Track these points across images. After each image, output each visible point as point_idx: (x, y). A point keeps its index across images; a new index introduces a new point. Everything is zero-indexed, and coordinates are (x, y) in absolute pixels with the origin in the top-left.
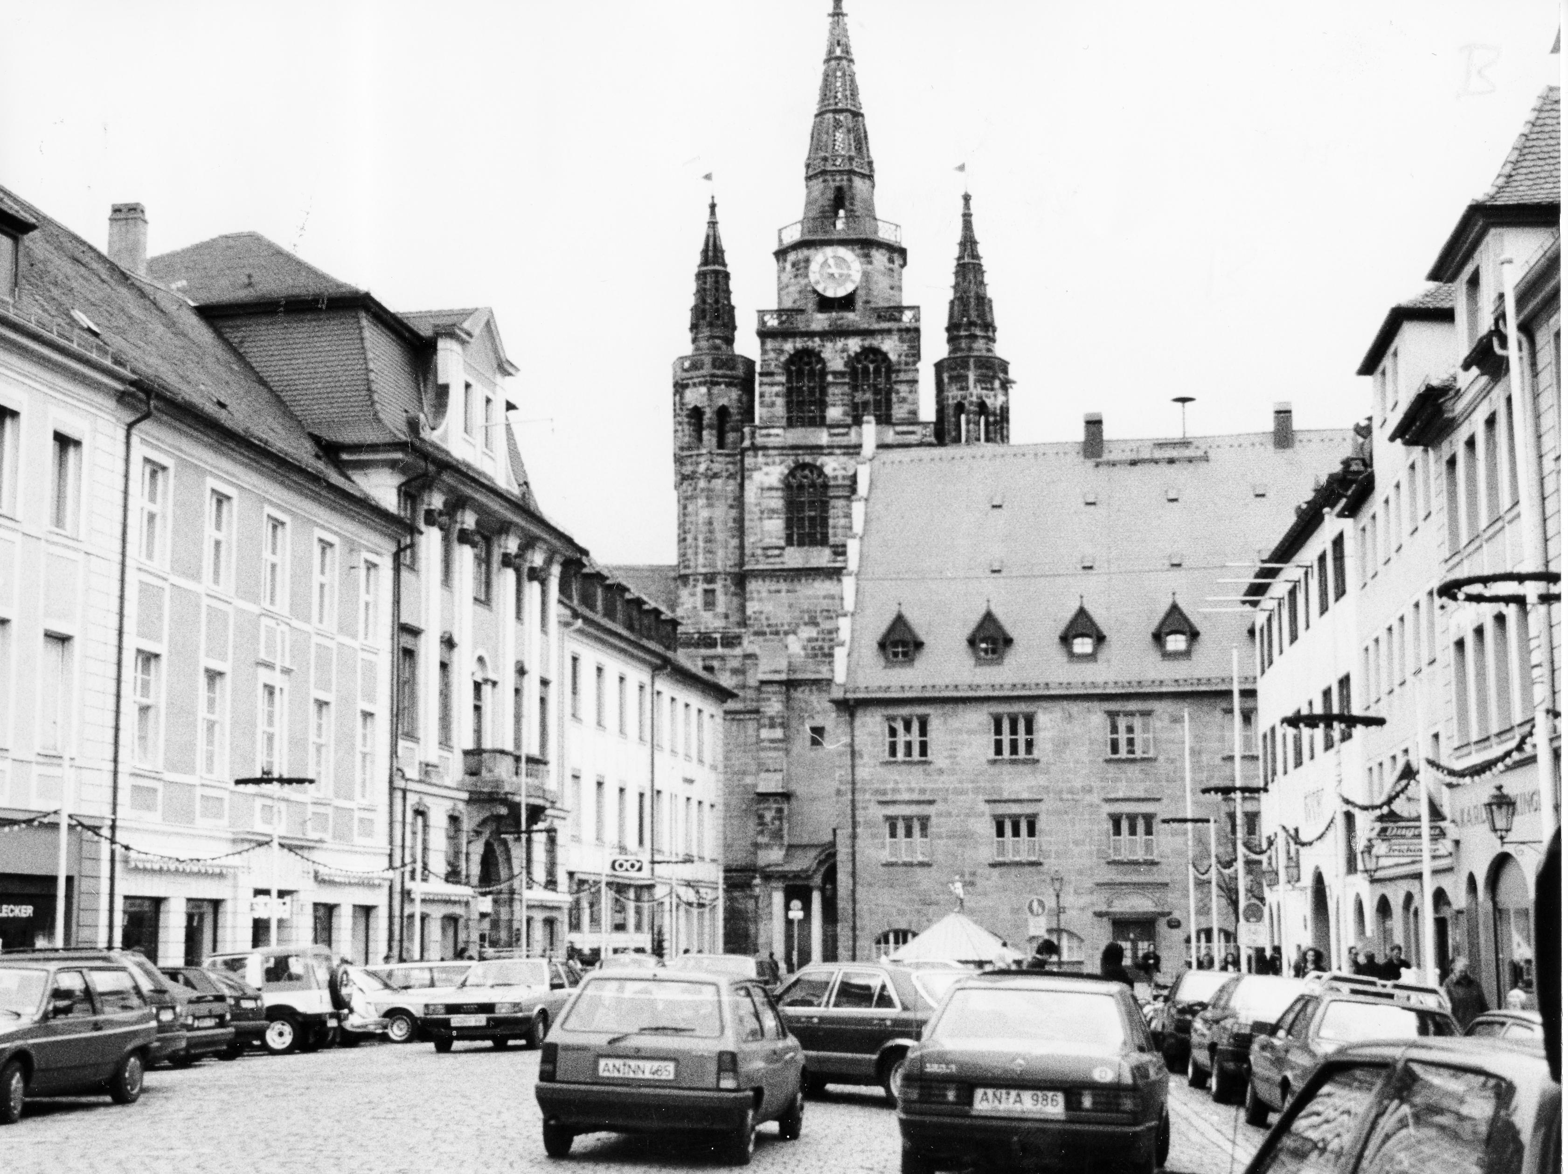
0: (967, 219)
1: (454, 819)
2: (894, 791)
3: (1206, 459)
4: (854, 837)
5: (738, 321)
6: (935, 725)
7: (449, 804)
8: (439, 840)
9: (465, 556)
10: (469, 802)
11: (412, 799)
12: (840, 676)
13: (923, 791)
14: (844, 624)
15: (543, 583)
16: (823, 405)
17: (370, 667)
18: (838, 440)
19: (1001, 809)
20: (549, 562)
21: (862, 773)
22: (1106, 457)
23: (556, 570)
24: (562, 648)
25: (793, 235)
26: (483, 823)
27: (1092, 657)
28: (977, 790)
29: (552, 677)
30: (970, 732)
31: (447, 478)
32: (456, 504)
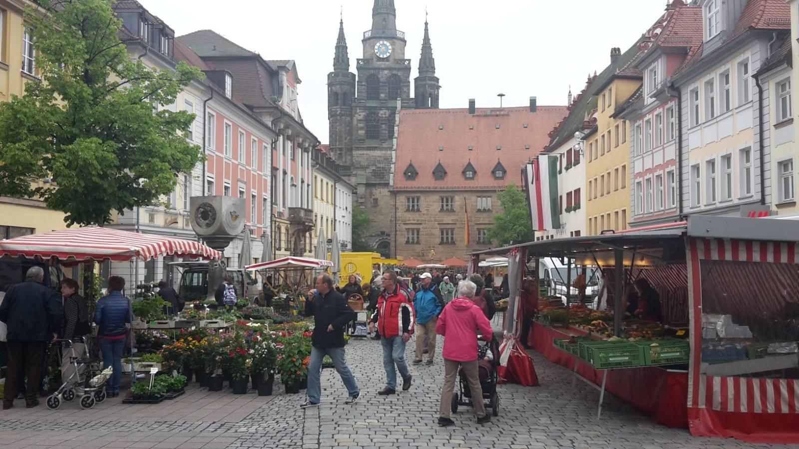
0: (426, 30)
1: (287, 230)
2: (409, 220)
3: (508, 115)
4: (396, 234)
5: (350, 63)
6: (422, 198)
7: (286, 225)
8: (283, 237)
9: (289, 144)
10: (290, 224)
11: (277, 223)
12: (391, 183)
13: (418, 220)
14: (392, 166)
15: (308, 153)
16: (378, 94)
17: (266, 181)
18: (383, 105)
19: (442, 227)
20: (309, 146)
21: (399, 214)
22: (476, 113)
23: (311, 148)
24: (312, 173)
25: (368, 35)
26: (295, 231)
27: (472, 178)
28: (435, 220)
29: (310, 183)
30: (434, 202)
31: (286, 118)
32: (287, 127)
